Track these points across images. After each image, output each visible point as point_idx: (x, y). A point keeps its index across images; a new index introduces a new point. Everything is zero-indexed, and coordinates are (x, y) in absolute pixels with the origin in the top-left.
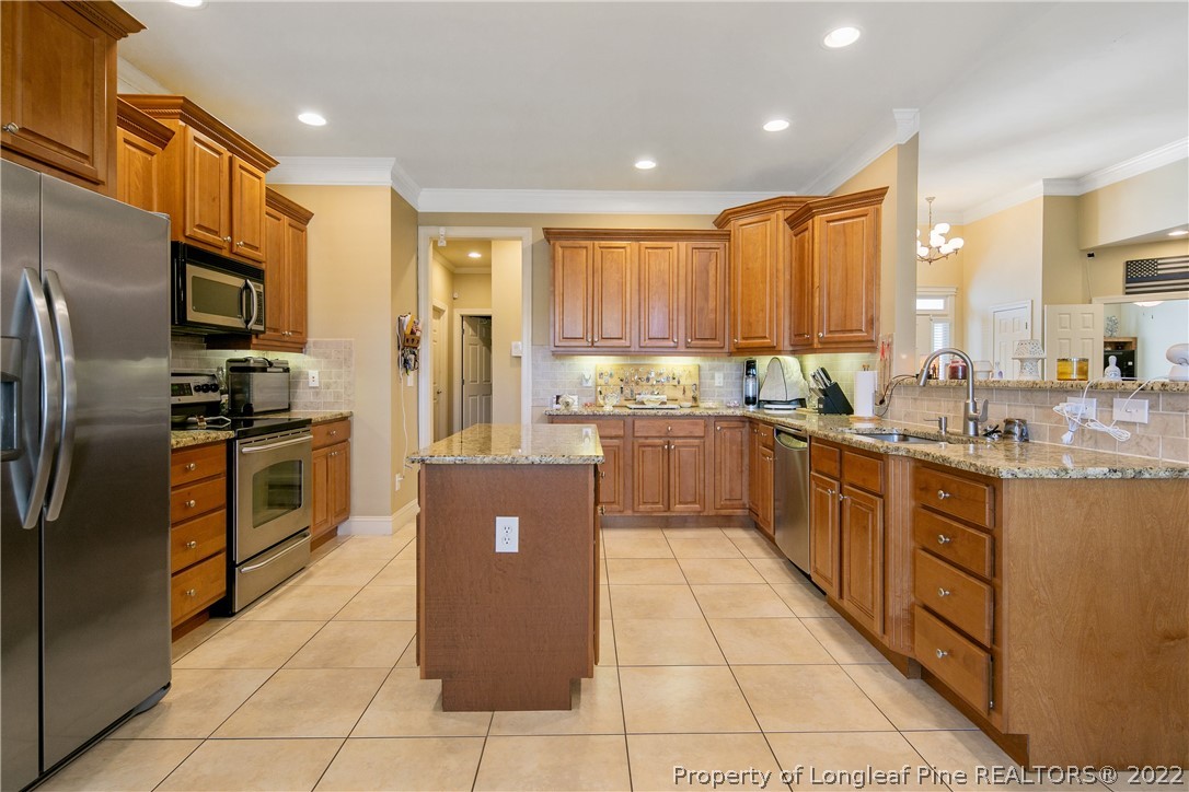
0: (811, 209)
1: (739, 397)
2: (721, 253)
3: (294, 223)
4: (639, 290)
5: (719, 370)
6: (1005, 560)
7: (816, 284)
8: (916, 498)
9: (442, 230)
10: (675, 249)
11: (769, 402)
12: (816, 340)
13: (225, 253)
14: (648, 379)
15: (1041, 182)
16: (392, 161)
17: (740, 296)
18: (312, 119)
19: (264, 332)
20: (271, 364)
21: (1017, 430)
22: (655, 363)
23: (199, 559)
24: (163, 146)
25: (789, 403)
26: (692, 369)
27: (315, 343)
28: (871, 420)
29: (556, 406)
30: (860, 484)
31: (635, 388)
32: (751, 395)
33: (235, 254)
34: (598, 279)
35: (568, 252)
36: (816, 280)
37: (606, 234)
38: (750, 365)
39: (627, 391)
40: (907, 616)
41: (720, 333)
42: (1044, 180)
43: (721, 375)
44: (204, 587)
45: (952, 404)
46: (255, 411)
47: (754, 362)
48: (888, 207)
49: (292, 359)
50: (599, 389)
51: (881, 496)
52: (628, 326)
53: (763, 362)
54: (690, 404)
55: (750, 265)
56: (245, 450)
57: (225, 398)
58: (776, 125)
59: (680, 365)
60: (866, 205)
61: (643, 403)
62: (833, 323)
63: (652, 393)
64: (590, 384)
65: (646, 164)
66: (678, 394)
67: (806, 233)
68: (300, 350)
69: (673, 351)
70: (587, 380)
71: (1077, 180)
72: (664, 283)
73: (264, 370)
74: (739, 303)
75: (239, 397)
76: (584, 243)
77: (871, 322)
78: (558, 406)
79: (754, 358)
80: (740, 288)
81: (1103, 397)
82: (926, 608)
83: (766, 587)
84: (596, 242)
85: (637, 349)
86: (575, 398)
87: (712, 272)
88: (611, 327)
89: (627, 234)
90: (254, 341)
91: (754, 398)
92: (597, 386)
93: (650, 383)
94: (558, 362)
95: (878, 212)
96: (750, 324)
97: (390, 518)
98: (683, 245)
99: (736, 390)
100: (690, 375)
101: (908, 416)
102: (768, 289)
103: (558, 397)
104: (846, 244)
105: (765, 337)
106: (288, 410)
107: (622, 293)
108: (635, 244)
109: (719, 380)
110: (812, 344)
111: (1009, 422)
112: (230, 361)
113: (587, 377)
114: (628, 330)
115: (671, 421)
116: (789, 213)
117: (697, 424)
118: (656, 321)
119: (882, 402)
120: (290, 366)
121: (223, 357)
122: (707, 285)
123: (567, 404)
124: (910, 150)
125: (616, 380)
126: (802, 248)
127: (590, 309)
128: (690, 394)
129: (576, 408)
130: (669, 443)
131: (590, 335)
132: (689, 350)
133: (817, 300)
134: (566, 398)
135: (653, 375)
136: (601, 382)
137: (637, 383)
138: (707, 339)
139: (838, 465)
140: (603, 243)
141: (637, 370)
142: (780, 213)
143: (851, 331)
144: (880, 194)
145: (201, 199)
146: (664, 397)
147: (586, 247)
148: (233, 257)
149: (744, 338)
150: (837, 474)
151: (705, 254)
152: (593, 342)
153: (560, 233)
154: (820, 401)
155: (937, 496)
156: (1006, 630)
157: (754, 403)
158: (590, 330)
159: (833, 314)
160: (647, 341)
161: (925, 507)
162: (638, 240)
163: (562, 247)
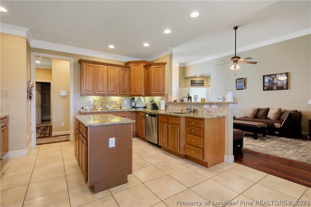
0: (151, 64)
1: (130, 106)
2: (127, 71)
4: (107, 79)
5: (125, 100)
6: (205, 133)
7: (152, 81)
8: (186, 124)
9: (40, 54)
10: (117, 69)
11: (138, 108)
12: (152, 94)
14: (108, 102)
15: (179, 64)
16: (27, 29)
17: (133, 82)
21: (196, 111)
22: (110, 98)
25: (142, 107)
26: (119, 100)
28: (164, 110)
29: (82, 110)
30: (173, 123)
31: (105, 104)
32: (133, 106)
34: (96, 75)
35: (87, 67)
36: (152, 80)
37: (98, 63)
38: (133, 99)
39: (103, 106)
40: (184, 147)
41: (127, 91)
42: (179, 63)
43: (126, 101)
45: (182, 107)
47: (134, 98)
48: (167, 66)
50: (95, 105)
51: (178, 125)
52: (105, 88)
53: (136, 98)
54: (120, 108)
55: (135, 75)
58: (146, 45)
59: (116, 99)
60: (162, 65)
61: (108, 109)
62: (156, 90)
63: (110, 106)
65: (111, 47)
66: (116, 106)
67: (149, 70)
69: (116, 95)
70: (91, 103)
71: (184, 64)
72: (114, 78)
74: (132, 84)
77: (164, 90)
78: (83, 110)
79: (134, 97)
80: (133, 80)
81: (210, 105)
82: (188, 144)
83: (148, 149)
84: (96, 65)
85: (107, 94)
86: (88, 107)
87: (126, 76)
88: (100, 88)
89: (104, 64)
91: (134, 107)
92: (94, 104)
93: (109, 103)
94: (82, 98)
95: (165, 67)
96: (135, 89)
97: (26, 150)
98: (118, 68)
99: (130, 105)
100: (119, 101)
101: (172, 109)
102: (140, 81)
103: (82, 108)
104: (158, 73)
105: (139, 92)
107: (103, 79)
108: (106, 67)
110: (151, 94)
111: (194, 110)
113: (91, 102)
114: (105, 89)
115: (118, 113)
116: (144, 64)
117: (124, 113)
118: (112, 87)
119: (166, 107)
122: (124, 79)
123: (86, 109)
124: (171, 56)
125: (100, 103)
126: (148, 73)
127: (94, 83)
128: (119, 106)
129: (88, 111)
131: (94, 90)
132: (120, 95)
133: (152, 85)
134: (85, 108)
135: (110, 101)
137: (105, 103)
138: (124, 92)
139: (167, 120)
140: (98, 65)
141: (105, 100)
142: (142, 64)
143: (159, 92)
144: (164, 64)
146: (113, 107)
147: (93, 66)
149: (134, 92)
150: (167, 122)
151: (124, 71)
152: (95, 92)
153: (85, 61)
154: (152, 107)
155: (192, 123)
156: (206, 144)
157: (134, 108)
158: (94, 89)
159: (156, 88)
160: (109, 92)
161: (188, 126)
162: (107, 66)
163: (85, 65)
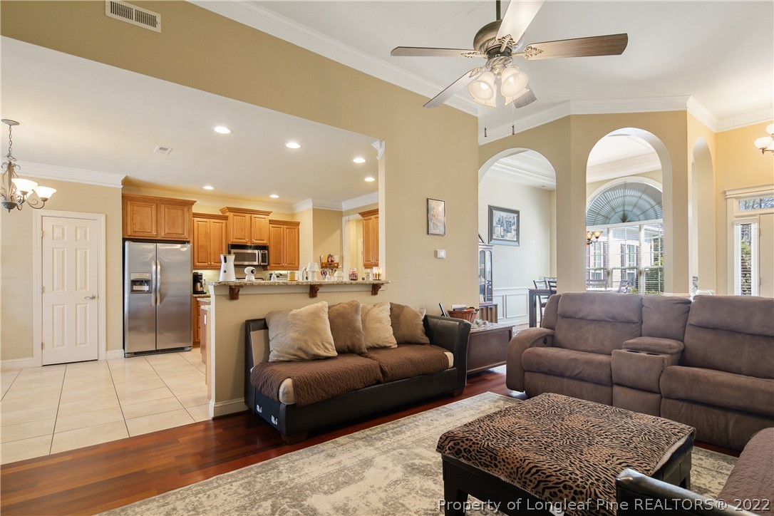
3: (289, 227)
13: (249, 244)
18: (274, 196)
19: (268, 265)
24: (226, 220)
27: (302, 267)
33: (253, 243)
35: (366, 222)
68: (297, 270)
90: (268, 268)
145: (236, 232)
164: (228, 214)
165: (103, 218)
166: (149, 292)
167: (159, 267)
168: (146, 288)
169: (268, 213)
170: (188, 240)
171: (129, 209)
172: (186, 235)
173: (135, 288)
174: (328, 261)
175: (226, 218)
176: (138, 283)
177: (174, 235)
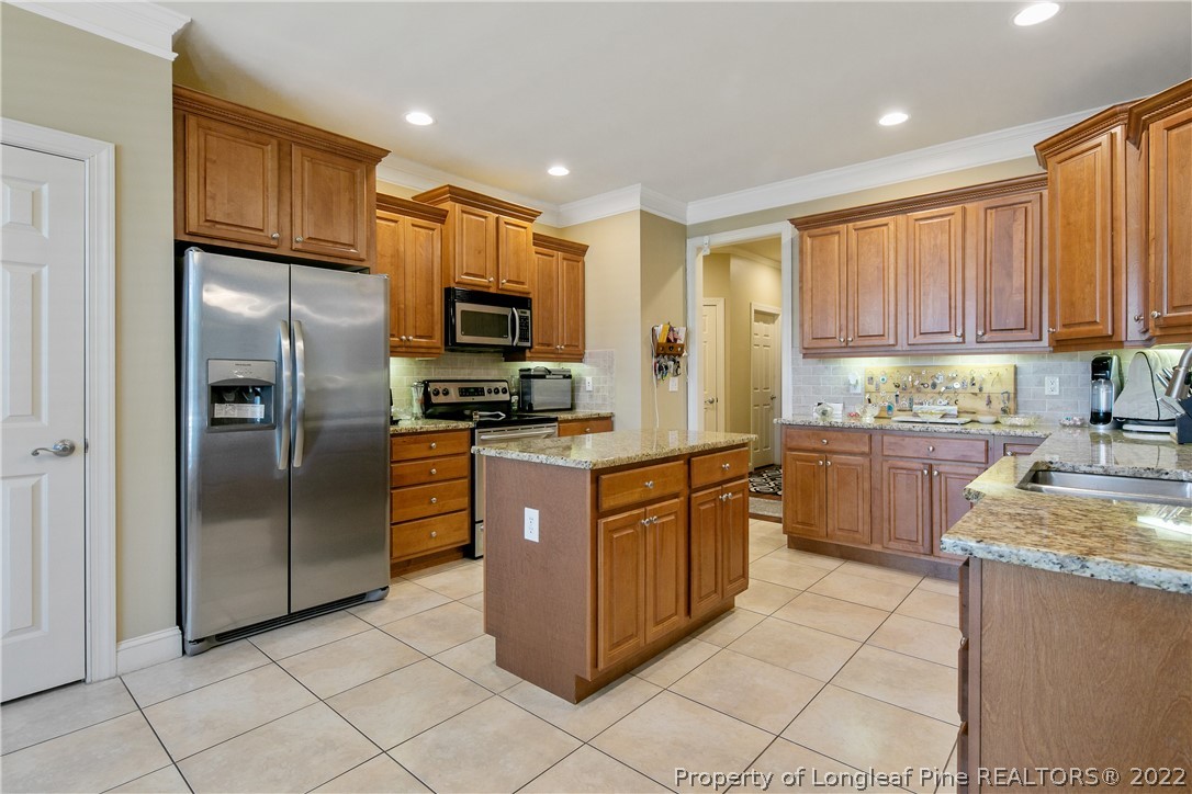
0: (1140, 116)
1: (1087, 412)
2: (1032, 206)
3: (569, 256)
5: (1050, 372)
7: (1152, 234)
9: (706, 239)
12: (1151, 324)
13: (493, 290)
14: (934, 386)
17: (1059, 265)
18: (558, 171)
19: (530, 348)
20: (549, 372)
22: (941, 364)
23: (443, 511)
24: (443, 222)
25: (1162, 423)
26: (1002, 371)
27: (590, 354)
31: (915, 395)
33: (502, 289)
34: (853, 267)
35: (817, 241)
37: (862, 212)
38: (1101, 365)
39: (904, 400)
43: (1056, 379)
44: (445, 533)
46: (535, 409)
47: (1106, 358)
49: (574, 368)
50: (867, 396)
52: (892, 319)
54: (1000, 418)
55: (1072, 219)
56: (483, 437)
57: (515, 399)
59: (987, 367)
62: (1177, 295)
64: (859, 390)
65: (894, 118)
66: (980, 404)
68: (580, 360)
69: (961, 348)
70: (855, 386)
72: (944, 261)
73: (543, 377)
74: (1057, 274)
75: (527, 398)
76: (835, 228)
79: (1105, 353)
80: (1059, 253)
84: (851, 225)
85: (906, 347)
86: (840, 406)
88: (870, 322)
89: (889, 208)
90: (528, 354)
92: (865, 392)
93: (937, 390)
94: (821, 365)
96: (1072, 304)
98: (970, 207)
99: (1077, 401)
100: (1000, 379)
102: (1097, 250)
105: (1097, 323)
106: (572, 408)
107: (883, 279)
108: (902, 218)
109: (1052, 386)
112: (521, 370)
113: (853, 382)
114: (892, 326)
120: (573, 373)
121: (517, 367)
122: (1010, 255)
123: (829, 414)
125: (891, 386)
129: (838, 419)
130: (931, 466)
131: (842, 333)
132: (985, 345)
133: (1152, 259)
134: (829, 407)
135: (941, 379)
136: (872, 388)
137: (918, 391)
140: (860, 224)
141: (917, 374)
145: (467, 254)
146: (954, 408)
147: (839, 233)
148: (500, 292)
149: (1064, 326)
151: (1008, 212)
152: (847, 341)
153: (806, 222)
158: (844, 327)
159: (1179, 279)
160: (918, 337)
162: (902, 213)
163: (810, 237)
164: (446, 206)
165: (106, 155)
166: (268, 424)
167: (299, 345)
168: (256, 411)
169: (531, 215)
170: (365, 265)
171: (192, 143)
172: (360, 251)
173: (224, 411)
174: (669, 340)
175: (441, 217)
176: (231, 397)
177: (330, 248)
